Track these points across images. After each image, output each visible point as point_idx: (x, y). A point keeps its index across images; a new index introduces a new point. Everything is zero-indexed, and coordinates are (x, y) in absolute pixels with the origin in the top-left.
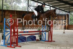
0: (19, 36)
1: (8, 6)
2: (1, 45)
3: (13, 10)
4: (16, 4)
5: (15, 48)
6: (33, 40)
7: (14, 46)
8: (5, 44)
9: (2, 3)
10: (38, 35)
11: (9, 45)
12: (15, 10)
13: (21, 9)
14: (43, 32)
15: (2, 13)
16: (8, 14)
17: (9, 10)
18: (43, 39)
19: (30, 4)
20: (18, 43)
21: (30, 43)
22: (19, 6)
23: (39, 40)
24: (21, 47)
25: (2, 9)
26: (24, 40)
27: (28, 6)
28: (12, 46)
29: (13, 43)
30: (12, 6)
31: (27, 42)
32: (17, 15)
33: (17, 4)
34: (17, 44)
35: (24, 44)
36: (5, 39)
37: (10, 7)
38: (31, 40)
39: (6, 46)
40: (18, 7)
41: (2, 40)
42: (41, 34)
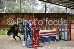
0: (40, 37)
1: (26, 9)
2: (23, 46)
3: (31, 12)
4: (33, 6)
5: (36, 48)
6: (53, 40)
7: (35, 46)
8: (27, 45)
9: (20, 7)
10: (58, 35)
11: (31, 46)
12: (33, 12)
13: (38, 11)
14: (62, 32)
15: (20, 16)
16: (27, 16)
17: (27, 12)
18: (62, 39)
19: (47, 6)
20: (40, 44)
21: (50, 43)
22: (36, 8)
23: (59, 39)
24: (42, 47)
25: (20, 12)
26: (44, 40)
27: (45, 8)
28: (34, 47)
29: (35, 44)
30: (29, 9)
31: (48, 42)
32: (35, 17)
33: (35, 7)
34: (38, 45)
35: (45, 44)
36: (27, 40)
37: (27, 10)
38: (51, 40)
39: (28, 47)
40: (35, 10)
41: (24, 42)
42: (61, 34)
